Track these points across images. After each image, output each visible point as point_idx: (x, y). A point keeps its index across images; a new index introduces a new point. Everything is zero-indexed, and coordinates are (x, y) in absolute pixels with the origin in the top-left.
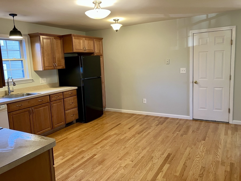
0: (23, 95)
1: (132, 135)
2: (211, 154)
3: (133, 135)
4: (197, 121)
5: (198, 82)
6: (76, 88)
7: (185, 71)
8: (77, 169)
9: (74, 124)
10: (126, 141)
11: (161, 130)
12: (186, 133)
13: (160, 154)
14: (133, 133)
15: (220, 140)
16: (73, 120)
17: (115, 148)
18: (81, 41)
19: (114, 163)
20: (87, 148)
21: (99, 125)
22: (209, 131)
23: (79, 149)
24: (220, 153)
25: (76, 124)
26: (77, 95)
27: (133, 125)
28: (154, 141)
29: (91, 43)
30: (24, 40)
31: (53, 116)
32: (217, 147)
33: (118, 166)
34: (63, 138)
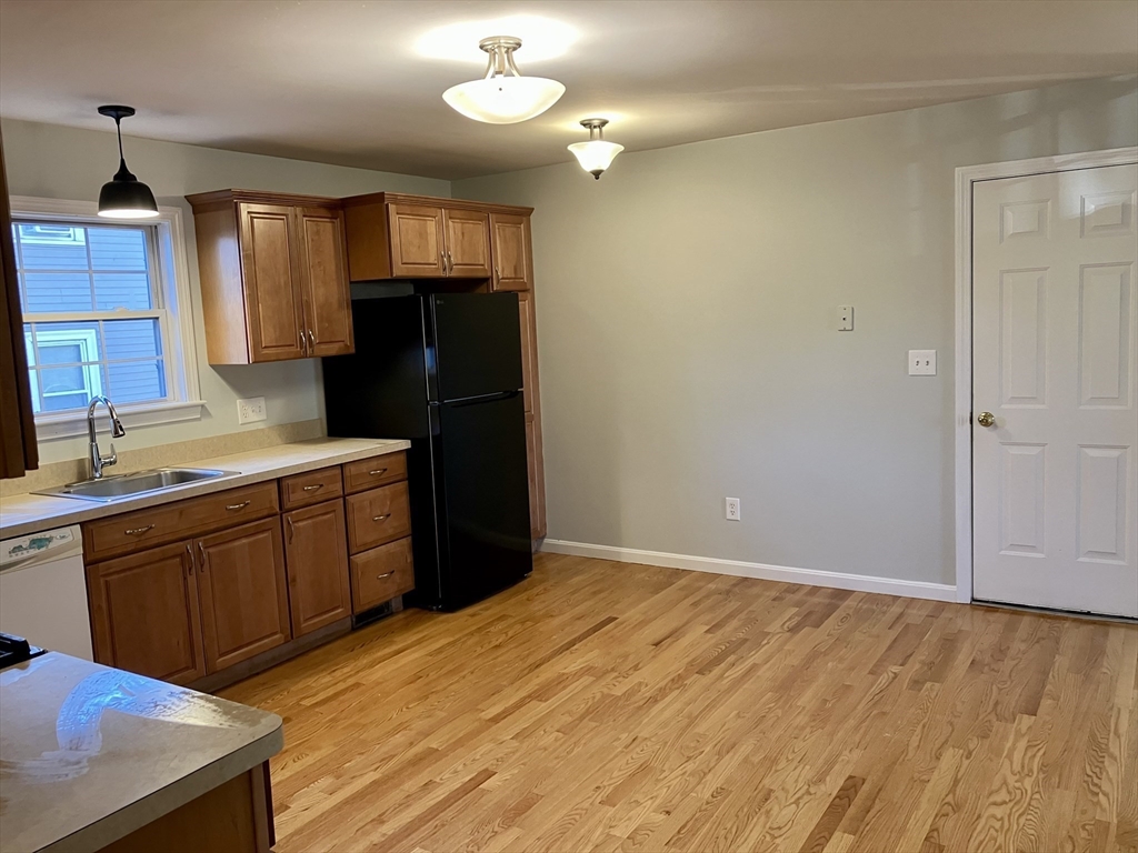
0: (157, 482)
1: (669, 678)
2: (1066, 789)
3: (673, 680)
4: (996, 610)
5: (996, 417)
6: (405, 444)
7: (933, 363)
8: (399, 842)
9: (392, 614)
10: (640, 708)
11: (814, 656)
12: (936, 669)
13: (809, 777)
14: (677, 667)
15: (1114, 713)
16: (386, 600)
17: (583, 742)
18: (431, 226)
19: (578, 817)
20: (450, 739)
21: (511, 621)
22: (1057, 664)
23: (411, 744)
24: (1114, 781)
25: (401, 616)
26: (406, 476)
27: (674, 625)
28: (779, 712)
29: (478, 231)
30: (167, 223)
31: (294, 580)
32: (1098, 750)
33: (598, 833)
34: (341, 686)
